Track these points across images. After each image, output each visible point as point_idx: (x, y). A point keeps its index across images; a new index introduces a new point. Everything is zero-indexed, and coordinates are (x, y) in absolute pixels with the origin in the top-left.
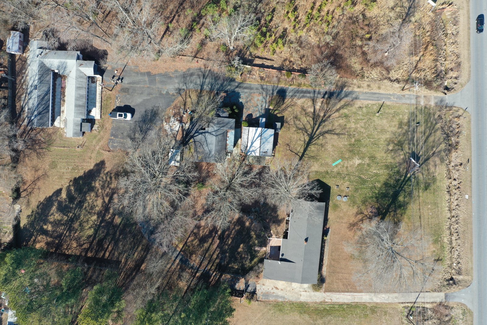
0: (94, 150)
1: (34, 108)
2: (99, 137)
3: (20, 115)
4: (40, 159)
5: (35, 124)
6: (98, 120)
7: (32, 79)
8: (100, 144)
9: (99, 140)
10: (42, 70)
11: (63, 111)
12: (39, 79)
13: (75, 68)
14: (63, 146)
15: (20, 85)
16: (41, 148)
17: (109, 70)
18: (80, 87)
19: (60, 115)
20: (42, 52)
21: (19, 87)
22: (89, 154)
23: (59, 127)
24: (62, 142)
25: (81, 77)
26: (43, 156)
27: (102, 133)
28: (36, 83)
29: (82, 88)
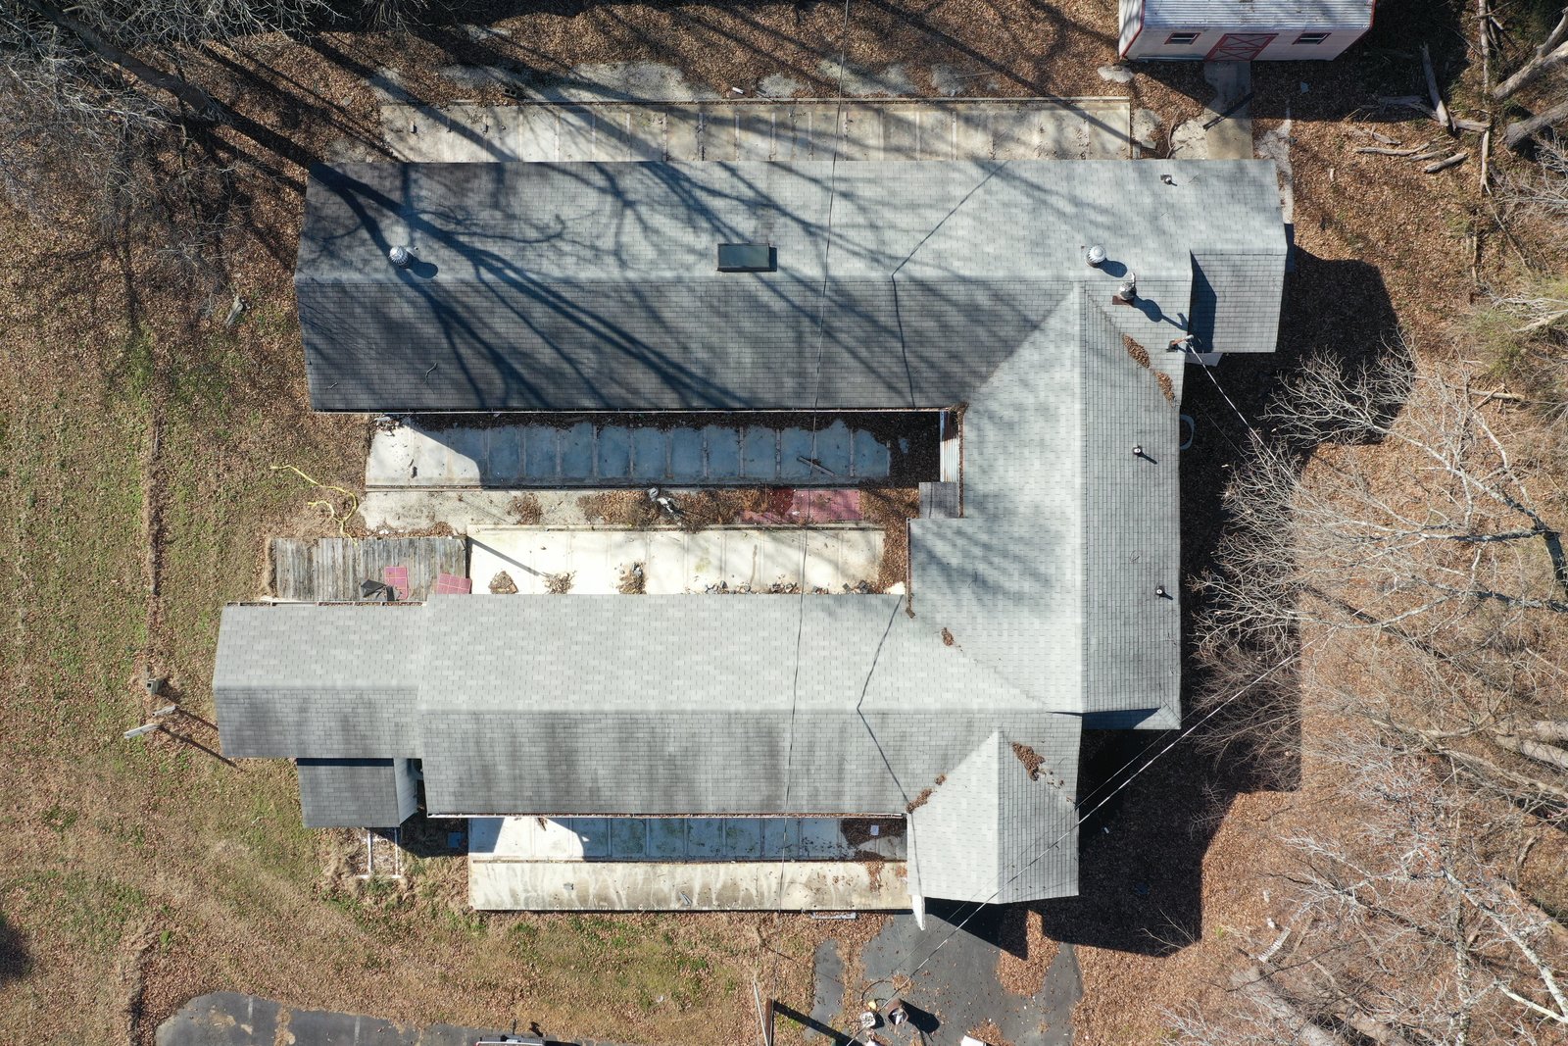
0: (147, 856)
1: (505, 251)
2: (288, 893)
3: (473, 57)
4: (20, 289)
5: (327, 273)
6: (462, 889)
7: (840, 213)
8: (208, 908)
9: (249, 901)
10: (945, 328)
11: (531, 515)
12: (846, 300)
13: (990, 695)
14: (175, 527)
15: (787, 53)
16: (133, 298)
17: (990, 972)
18: (773, 752)
19: (488, 483)
20: (1153, 311)
21: (765, 43)
22: (96, 807)
23: (373, 473)
24: (212, 512)
25: (888, 765)
26: (53, 323)
27: (328, 920)
28: (798, 258)
29: (773, 775)
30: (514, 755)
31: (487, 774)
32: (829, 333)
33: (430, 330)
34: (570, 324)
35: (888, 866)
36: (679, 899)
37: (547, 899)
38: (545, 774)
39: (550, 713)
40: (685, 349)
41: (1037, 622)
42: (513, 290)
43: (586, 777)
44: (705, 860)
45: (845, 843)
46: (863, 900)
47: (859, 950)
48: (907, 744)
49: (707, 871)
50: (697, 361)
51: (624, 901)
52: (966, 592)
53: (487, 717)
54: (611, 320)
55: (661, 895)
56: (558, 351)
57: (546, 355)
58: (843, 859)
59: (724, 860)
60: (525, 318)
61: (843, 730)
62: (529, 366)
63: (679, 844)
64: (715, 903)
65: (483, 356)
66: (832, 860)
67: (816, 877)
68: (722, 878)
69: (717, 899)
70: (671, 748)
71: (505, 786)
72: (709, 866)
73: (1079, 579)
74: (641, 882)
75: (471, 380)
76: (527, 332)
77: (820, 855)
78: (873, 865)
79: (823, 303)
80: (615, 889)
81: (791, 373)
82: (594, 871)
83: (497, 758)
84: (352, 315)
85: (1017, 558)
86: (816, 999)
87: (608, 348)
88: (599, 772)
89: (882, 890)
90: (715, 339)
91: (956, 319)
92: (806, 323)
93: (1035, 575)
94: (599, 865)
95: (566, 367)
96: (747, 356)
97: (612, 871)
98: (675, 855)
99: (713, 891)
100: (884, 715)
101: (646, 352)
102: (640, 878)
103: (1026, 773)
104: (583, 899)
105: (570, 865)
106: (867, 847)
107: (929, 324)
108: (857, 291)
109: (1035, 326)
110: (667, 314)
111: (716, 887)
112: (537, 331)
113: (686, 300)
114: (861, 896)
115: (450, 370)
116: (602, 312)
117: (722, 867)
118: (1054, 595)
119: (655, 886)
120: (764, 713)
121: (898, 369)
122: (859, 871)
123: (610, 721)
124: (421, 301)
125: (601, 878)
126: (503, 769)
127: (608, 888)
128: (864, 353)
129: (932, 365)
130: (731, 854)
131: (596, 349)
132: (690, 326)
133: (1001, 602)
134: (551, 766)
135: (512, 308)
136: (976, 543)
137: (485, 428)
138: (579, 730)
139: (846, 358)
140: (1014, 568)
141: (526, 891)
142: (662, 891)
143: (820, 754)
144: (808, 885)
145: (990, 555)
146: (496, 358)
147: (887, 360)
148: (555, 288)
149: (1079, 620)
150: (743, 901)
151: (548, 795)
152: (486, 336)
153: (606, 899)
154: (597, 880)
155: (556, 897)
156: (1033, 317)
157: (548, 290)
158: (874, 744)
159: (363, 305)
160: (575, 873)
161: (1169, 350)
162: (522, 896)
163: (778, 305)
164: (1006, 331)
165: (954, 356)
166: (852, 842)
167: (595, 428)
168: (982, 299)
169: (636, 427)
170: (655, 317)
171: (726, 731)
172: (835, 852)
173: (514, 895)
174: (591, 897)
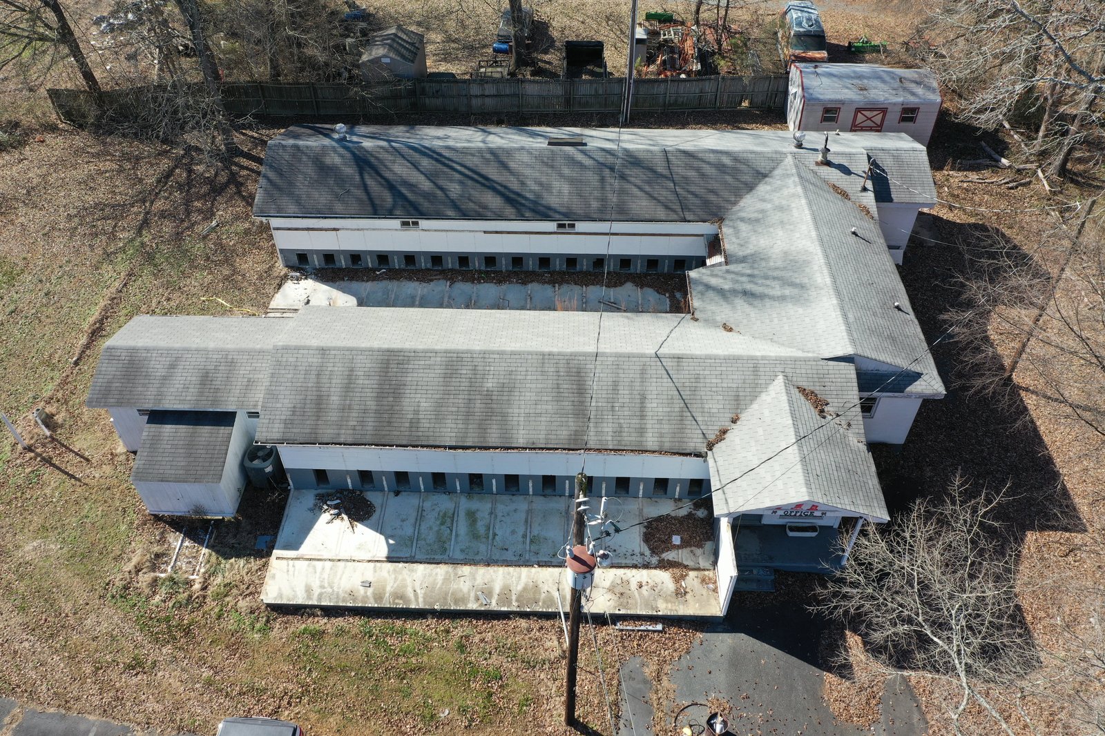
5: (290, 142)
9: (35, 596)
10: (703, 176)
12: (634, 160)
16: (145, 222)
17: (815, 696)
20: (845, 170)
27: (107, 618)
28: (601, 144)
30: (348, 387)
31: (320, 403)
32: (623, 177)
33: (350, 171)
34: (446, 169)
35: (692, 574)
36: (477, 599)
37: (342, 595)
38: (372, 405)
39: (388, 351)
40: (523, 183)
41: (800, 311)
42: (411, 151)
43: (410, 409)
44: (508, 563)
45: (647, 552)
46: (669, 605)
47: (667, 668)
48: (701, 385)
49: (509, 573)
50: (531, 191)
51: (421, 600)
52: (739, 302)
53: (333, 352)
54: (474, 168)
55: (460, 595)
56: (435, 183)
57: (426, 185)
58: (647, 566)
59: (528, 564)
60: (415, 166)
61: (643, 372)
62: (413, 192)
63: (483, 548)
64: (515, 603)
65: (382, 185)
66: (635, 567)
67: (619, 582)
68: (524, 580)
69: (517, 600)
70: (490, 384)
71: (333, 416)
72: (511, 569)
73: (828, 280)
74: (440, 582)
75: (371, 199)
76: (415, 173)
77: (624, 562)
78: (677, 571)
79: (619, 161)
80: (413, 587)
81: (597, 199)
82: (395, 570)
83: (332, 390)
84: (300, 161)
85: (774, 278)
86: (622, 721)
87: (470, 183)
88: (422, 404)
89: (688, 596)
90: (544, 179)
91: (708, 170)
92: (607, 172)
93: (793, 285)
94: (401, 565)
95: (439, 192)
96: (566, 189)
97: (412, 571)
98: (478, 558)
99: (513, 592)
100: (679, 358)
101: (495, 185)
102: (440, 579)
103: (814, 413)
104: (378, 597)
105: (372, 564)
106: (670, 556)
107: (692, 174)
108: (641, 156)
109: (765, 176)
110: (512, 165)
111: (517, 588)
112: (422, 173)
113: (526, 158)
114: (667, 601)
115: (359, 193)
116: (469, 164)
117: (524, 570)
118: (811, 293)
119: (454, 586)
120: (574, 355)
121: (672, 197)
122: (663, 578)
123: (439, 359)
124: (348, 155)
125: (400, 577)
126: (335, 399)
127: (405, 586)
128: (647, 188)
129: (696, 196)
130: (534, 559)
131: (461, 182)
132: (528, 172)
133: (768, 303)
134: (380, 396)
135: (408, 160)
136: (743, 275)
137: (367, 281)
138: (410, 366)
139: (635, 191)
140: (776, 284)
141: (322, 587)
142: (461, 590)
143: (624, 391)
144: (611, 590)
145: (755, 280)
146: (391, 186)
147: (664, 193)
148: (439, 151)
149: (835, 301)
150: (544, 602)
151: (370, 424)
152: (387, 175)
153: (402, 597)
154: (396, 579)
155: (351, 594)
156: (763, 171)
157: (434, 152)
158: (672, 384)
159: (309, 157)
160: (375, 571)
161: (861, 191)
162: (317, 591)
163: (587, 162)
164: (747, 178)
165: (712, 191)
166: (654, 551)
167: (448, 283)
168: (726, 161)
169: (480, 283)
170: (504, 166)
171: (539, 369)
172: (638, 560)
173: (309, 590)
174: (387, 595)
